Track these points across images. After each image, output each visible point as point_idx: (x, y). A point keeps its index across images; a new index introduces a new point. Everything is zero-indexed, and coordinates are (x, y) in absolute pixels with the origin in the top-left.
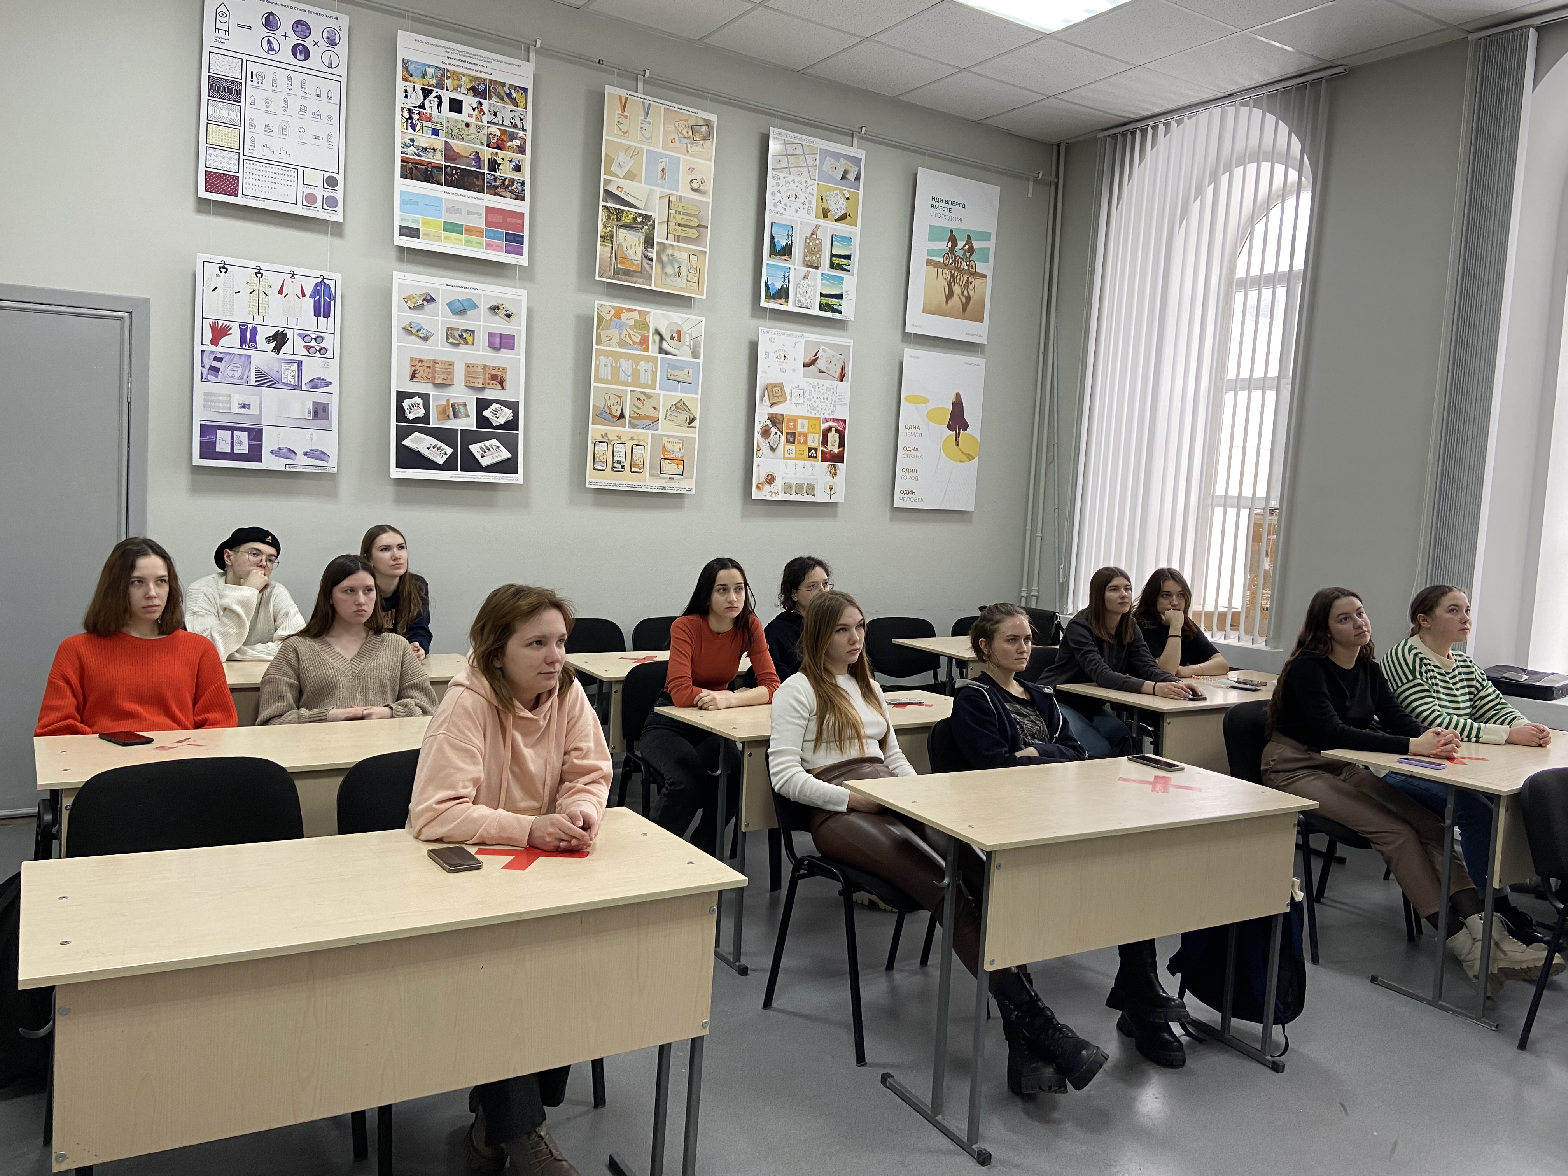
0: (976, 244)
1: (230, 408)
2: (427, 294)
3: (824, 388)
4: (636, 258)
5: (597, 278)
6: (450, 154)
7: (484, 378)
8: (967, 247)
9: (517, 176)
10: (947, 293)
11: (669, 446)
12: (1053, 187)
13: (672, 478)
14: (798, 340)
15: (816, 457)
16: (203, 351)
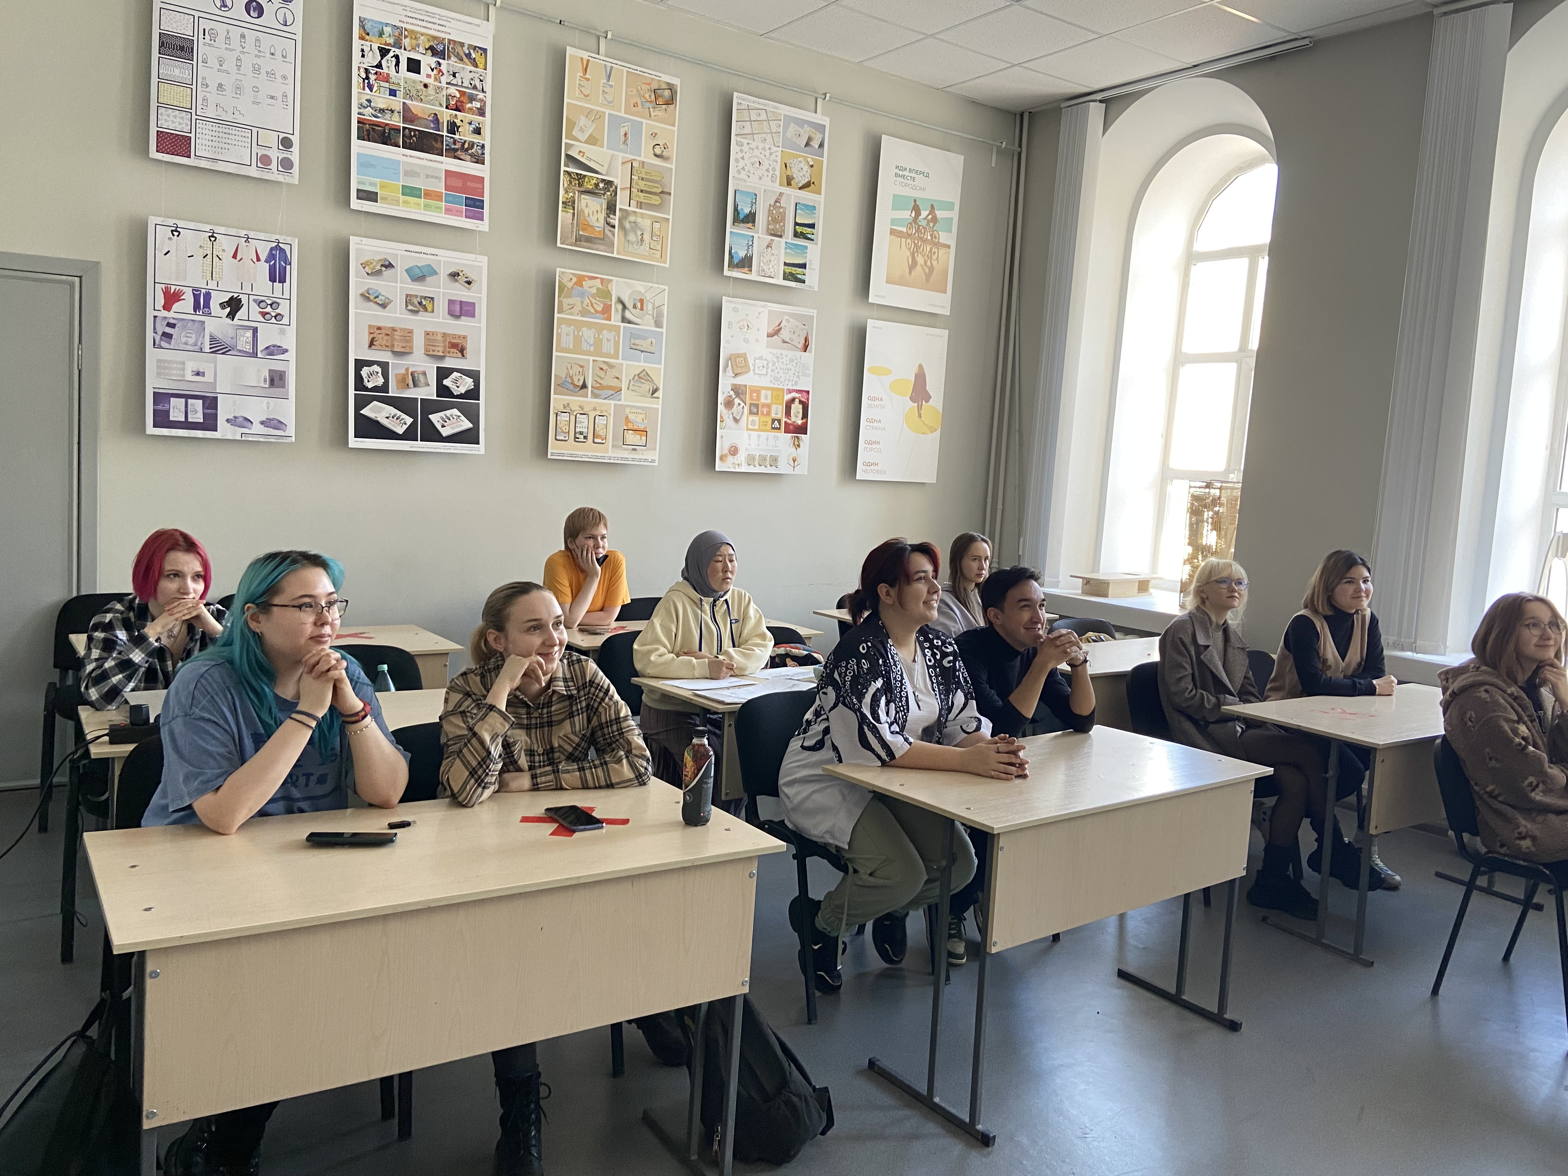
0: (939, 214)
1: (184, 376)
2: (386, 260)
3: (788, 359)
4: (597, 225)
5: (559, 245)
6: (408, 115)
7: (445, 347)
8: (930, 216)
9: (477, 139)
10: (910, 263)
11: (632, 417)
12: (1016, 158)
13: (635, 450)
14: (760, 310)
15: (779, 429)
16: (155, 317)
